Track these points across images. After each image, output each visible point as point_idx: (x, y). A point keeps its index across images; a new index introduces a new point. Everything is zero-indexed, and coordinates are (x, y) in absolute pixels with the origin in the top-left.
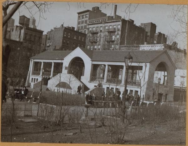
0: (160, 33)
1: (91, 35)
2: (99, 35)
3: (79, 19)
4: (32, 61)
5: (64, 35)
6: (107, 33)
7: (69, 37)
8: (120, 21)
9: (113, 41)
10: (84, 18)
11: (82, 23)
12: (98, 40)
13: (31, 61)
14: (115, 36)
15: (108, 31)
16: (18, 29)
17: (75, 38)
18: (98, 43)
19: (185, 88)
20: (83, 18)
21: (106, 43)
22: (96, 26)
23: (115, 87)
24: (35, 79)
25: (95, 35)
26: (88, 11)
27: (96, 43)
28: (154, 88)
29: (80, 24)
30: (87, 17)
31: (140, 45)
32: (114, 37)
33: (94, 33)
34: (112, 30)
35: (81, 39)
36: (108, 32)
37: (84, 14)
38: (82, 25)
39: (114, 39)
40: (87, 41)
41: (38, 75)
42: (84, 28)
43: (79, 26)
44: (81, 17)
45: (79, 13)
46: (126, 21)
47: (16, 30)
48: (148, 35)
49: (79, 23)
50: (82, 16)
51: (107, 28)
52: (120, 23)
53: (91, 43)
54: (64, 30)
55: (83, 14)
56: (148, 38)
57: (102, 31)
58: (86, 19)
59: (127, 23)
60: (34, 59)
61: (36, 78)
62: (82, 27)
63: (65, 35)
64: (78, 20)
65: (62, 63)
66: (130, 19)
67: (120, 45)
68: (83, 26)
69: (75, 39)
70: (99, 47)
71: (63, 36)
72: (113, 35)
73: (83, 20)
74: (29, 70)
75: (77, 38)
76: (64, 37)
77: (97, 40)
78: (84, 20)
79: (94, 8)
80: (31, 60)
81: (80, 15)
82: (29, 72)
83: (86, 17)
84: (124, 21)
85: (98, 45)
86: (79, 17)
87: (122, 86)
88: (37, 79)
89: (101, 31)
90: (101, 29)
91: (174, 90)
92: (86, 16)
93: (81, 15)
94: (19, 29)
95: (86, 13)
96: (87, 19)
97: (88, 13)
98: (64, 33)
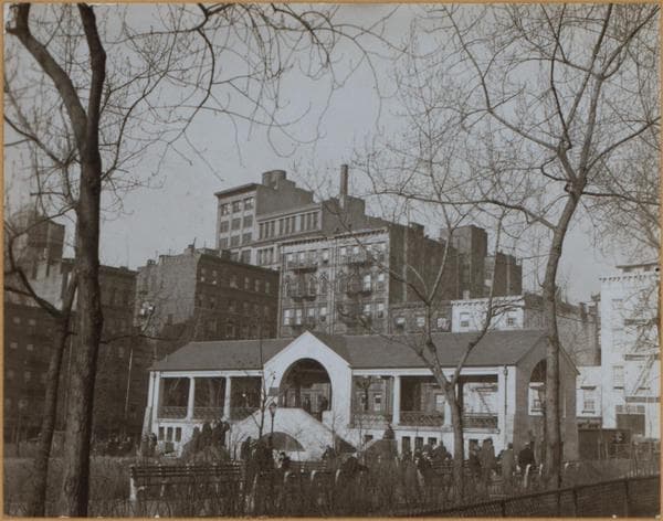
0: (500, 256)
1: (292, 276)
2: (318, 274)
3: (222, 214)
4: (155, 377)
5: (198, 278)
6: (346, 269)
7: (215, 282)
8: (383, 232)
9: (368, 293)
10: (239, 211)
11: (236, 224)
12: (318, 292)
13: (152, 379)
14: (372, 278)
15: (346, 261)
16: (55, 270)
17: (233, 285)
18: (318, 300)
19: (595, 418)
20: (236, 210)
21: (345, 298)
22: (308, 247)
23: (413, 436)
24: (170, 429)
25: (306, 275)
26: (252, 187)
27: (312, 299)
28: (530, 428)
29: (226, 231)
30: (251, 207)
31: (452, 302)
32: (368, 279)
33: (304, 271)
34: (362, 260)
35: (252, 285)
36: (350, 266)
37: (241, 197)
38: (235, 233)
39: (368, 286)
40: (283, 293)
41: (179, 418)
42: (241, 242)
43: (222, 236)
44: (230, 207)
45: (221, 196)
46: (401, 228)
47: (48, 274)
48: (466, 263)
49: (223, 227)
50: (234, 203)
51: (343, 251)
52: (385, 237)
53: (295, 301)
54: (200, 262)
55: (235, 198)
56: (467, 272)
57: (330, 262)
58: (246, 213)
59: (406, 234)
60: (161, 371)
61: (175, 426)
62: (235, 240)
63: (203, 279)
64: (219, 220)
65: (259, 380)
66: (413, 224)
67: (391, 302)
68: (238, 237)
69: (234, 289)
70: (324, 311)
71: (195, 282)
72: (368, 274)
73: (236, 216)
74: (146, 405)
75: (241, 283)
76: (199, 285)
77: (313, 290)
78: (239, 215)
79: (268, 175)
80: (152, 373)
81: (224, 201)
82: (148, 411)
83: (247, 207)
84: (396, 230)
85: (320, 306)
86: (222, 207)
87: (446, 431)
88: (179, 430)
89: (326, 262)
90: (326, 256)
91: (577, 428)
92: (248, 202)
93: (230, 199)
94: (59, 270)
95: (247, 195)
96: (252, 212)
97: (253, 193)
98: (199, 271)
